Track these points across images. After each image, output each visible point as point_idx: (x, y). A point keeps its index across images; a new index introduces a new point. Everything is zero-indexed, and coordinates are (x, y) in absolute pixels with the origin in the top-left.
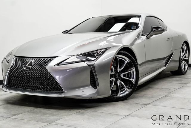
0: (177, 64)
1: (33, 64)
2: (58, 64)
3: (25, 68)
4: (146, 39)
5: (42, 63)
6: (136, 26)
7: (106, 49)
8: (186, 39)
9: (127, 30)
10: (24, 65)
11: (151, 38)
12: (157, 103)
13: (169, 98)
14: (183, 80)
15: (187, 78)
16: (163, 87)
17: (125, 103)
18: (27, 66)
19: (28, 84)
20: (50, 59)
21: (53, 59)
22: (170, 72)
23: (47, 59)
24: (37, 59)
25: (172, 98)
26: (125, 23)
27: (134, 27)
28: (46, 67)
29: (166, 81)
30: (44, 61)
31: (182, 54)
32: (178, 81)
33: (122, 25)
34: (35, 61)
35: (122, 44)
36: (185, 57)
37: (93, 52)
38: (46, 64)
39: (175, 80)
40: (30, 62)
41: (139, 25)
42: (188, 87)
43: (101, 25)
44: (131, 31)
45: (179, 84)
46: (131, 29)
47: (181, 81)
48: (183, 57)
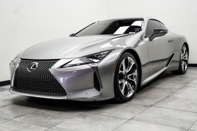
0: (178, 64)
1: (37, 67)
2: (62, 67)
3: (29, 71)
4: (149, 41)
5: (45, 66)
6: (139, 29)
7: (110, 51)
8: (186, 41)
9: (130, 33)
10: (28, 67)
11: (154, 39)
12: (160, 104)
13: (172, 99)
14: (184, 80)
15: (187, 78)
16: (165, 87)
17: (128, 104)
18: (31, 68)
19: (33, 86)
20: (54, 62)
21: (57, 62)
22: (171, 72)
23: (50, 62)
24: (41, 62)
25: (175, 99)
26: (129, 27)
27: (137, 30)
28: (49, 69)
29: (167, 81)
30: (48, 64)
31: (182, 55)
32: (179, 80)
33: (125, 28)
34: (39, 64)
35: (126, 46)
36: (185, 58)
37: (96, 54)
38: (50, 67)
39: (176, 80)
40: (34, 64)
41: (142, 28)
42: (189, 86)
43: (107, 28)
44: (135, 34)
45: (181, 84)
46: (135, 32)
47: (182, 80)
48: (183, 58)
